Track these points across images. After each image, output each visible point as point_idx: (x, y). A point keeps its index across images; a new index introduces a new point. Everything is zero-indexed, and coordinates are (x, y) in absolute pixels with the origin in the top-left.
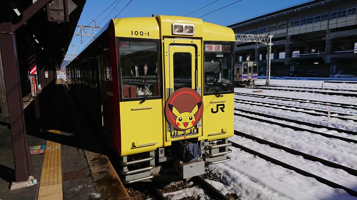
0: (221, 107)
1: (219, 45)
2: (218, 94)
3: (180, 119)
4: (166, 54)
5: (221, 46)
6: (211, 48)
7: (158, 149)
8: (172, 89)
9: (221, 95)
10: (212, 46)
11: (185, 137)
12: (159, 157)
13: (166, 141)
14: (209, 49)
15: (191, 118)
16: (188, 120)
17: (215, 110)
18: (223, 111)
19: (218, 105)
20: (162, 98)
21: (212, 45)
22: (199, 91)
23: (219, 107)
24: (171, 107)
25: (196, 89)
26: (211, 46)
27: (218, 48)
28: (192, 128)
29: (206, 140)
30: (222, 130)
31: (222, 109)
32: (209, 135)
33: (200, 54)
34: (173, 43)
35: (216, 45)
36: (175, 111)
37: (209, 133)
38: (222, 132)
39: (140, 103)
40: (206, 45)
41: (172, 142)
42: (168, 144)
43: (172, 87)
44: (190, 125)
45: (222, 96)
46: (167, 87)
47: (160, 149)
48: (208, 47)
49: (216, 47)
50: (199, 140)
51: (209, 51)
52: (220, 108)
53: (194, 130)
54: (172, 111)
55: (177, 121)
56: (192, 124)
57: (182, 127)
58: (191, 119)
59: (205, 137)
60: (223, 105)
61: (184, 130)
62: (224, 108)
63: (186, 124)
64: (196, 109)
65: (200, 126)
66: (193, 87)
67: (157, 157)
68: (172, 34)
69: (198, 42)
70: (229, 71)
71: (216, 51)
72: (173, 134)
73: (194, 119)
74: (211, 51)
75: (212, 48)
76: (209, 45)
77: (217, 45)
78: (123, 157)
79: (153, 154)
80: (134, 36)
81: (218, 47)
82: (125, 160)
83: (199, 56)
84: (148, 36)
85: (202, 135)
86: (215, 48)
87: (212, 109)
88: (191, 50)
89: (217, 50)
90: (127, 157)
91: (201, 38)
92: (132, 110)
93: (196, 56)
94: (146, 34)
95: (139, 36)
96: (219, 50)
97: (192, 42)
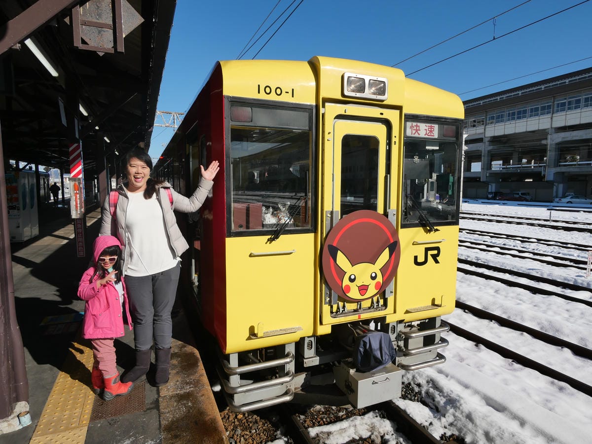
0: (434, 253)
1: (433, 125)
2: (428, 226)
3: (353, 277)
4: (327, 137)
5: (436, 127)
6: (417, 130)
7: (302, 339)
8: (338, 211)
9: (435, 228)
10: (419, 126)
11: (359, 317)
12: (305, 357)
13: (321, 323)
14: (414, 132)
15: (374, 275)
16: (367, 281)
17: (421, 259)
18: (437, 262)
19: (427, 250)
20: (315, 231)
21: (419, 124)
22: (392, 219)
23: (430, 253)
24: (333, 253)
25: (386, 214)
26: (417, 126)
27: (431, 131)
28: (374, 298)
29: (401, 322)
30: (433, 300)
31: (435, 257)
32: (407, 312)
33: (397, 140)
34: (344, 113)
35: (427, 125)
36: (342, 260)
37: (408, 308)
38: (433, 304)
39: (268, 240)
40: (409, 124)
41: (333, 327)
42: (325, 330)
43: (338, 208)
44: (372, 291)
45: (437, 230)
46: (328, 207)
47: (307, 341)
48: (412, 127)
49: (427, 128)
50: (387, 322)
51: (413, 135)
52: (431, 255)
53: (378, 302)
54: (335, 258)
55: (346, 282)
56: (376, 289)
57: (354, 293)
58: (373, 278)
59: (400, 316)
60: (438, 249)
61: (358, 301)
62: (438, 255)
63: (363, 289)
64: (385, 256)
65: (391, 292)
66: (380, 210)
67: (299, 357)
68: (343, 95)
69: (393, 116)
70: (451, 179)
71: (426, 136)
72: (335, 309)
73: (380, 278)
74: (416, 135)
75: (420, 130)
76: (414, 124)
77: (430, 125)
78: (229, 355)
79: (291, 349)
80: (263, 96)
81: (431, 129)
82: (234, 362)
83: (395, 144)
84: (293, 96)
85: (395, 312)
86: (426, 130)
87: (416, 258)
88: (378, 131)
89: (430, 134)
90: (237, 354)
91: (399, 108)
92: (251, 256)
93: (389, 143)
94: (288, 93)
95: (273, 97)
96: (432, 134)
97: (382, 114)
